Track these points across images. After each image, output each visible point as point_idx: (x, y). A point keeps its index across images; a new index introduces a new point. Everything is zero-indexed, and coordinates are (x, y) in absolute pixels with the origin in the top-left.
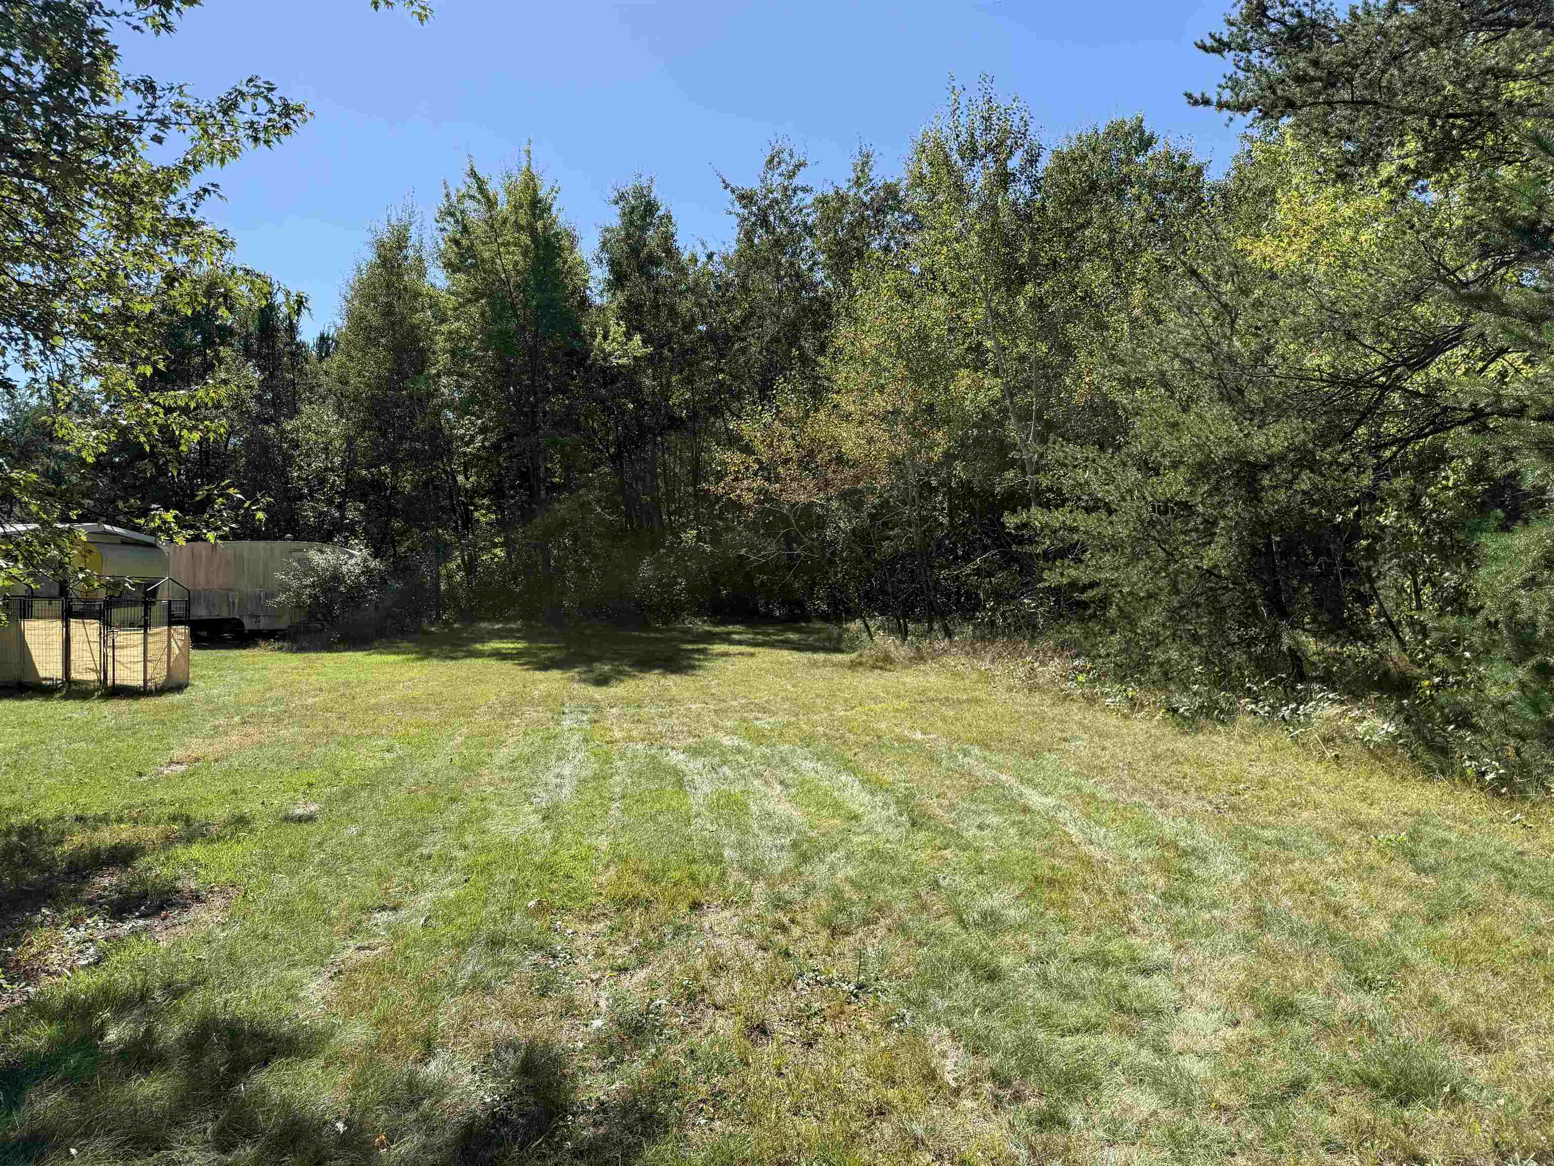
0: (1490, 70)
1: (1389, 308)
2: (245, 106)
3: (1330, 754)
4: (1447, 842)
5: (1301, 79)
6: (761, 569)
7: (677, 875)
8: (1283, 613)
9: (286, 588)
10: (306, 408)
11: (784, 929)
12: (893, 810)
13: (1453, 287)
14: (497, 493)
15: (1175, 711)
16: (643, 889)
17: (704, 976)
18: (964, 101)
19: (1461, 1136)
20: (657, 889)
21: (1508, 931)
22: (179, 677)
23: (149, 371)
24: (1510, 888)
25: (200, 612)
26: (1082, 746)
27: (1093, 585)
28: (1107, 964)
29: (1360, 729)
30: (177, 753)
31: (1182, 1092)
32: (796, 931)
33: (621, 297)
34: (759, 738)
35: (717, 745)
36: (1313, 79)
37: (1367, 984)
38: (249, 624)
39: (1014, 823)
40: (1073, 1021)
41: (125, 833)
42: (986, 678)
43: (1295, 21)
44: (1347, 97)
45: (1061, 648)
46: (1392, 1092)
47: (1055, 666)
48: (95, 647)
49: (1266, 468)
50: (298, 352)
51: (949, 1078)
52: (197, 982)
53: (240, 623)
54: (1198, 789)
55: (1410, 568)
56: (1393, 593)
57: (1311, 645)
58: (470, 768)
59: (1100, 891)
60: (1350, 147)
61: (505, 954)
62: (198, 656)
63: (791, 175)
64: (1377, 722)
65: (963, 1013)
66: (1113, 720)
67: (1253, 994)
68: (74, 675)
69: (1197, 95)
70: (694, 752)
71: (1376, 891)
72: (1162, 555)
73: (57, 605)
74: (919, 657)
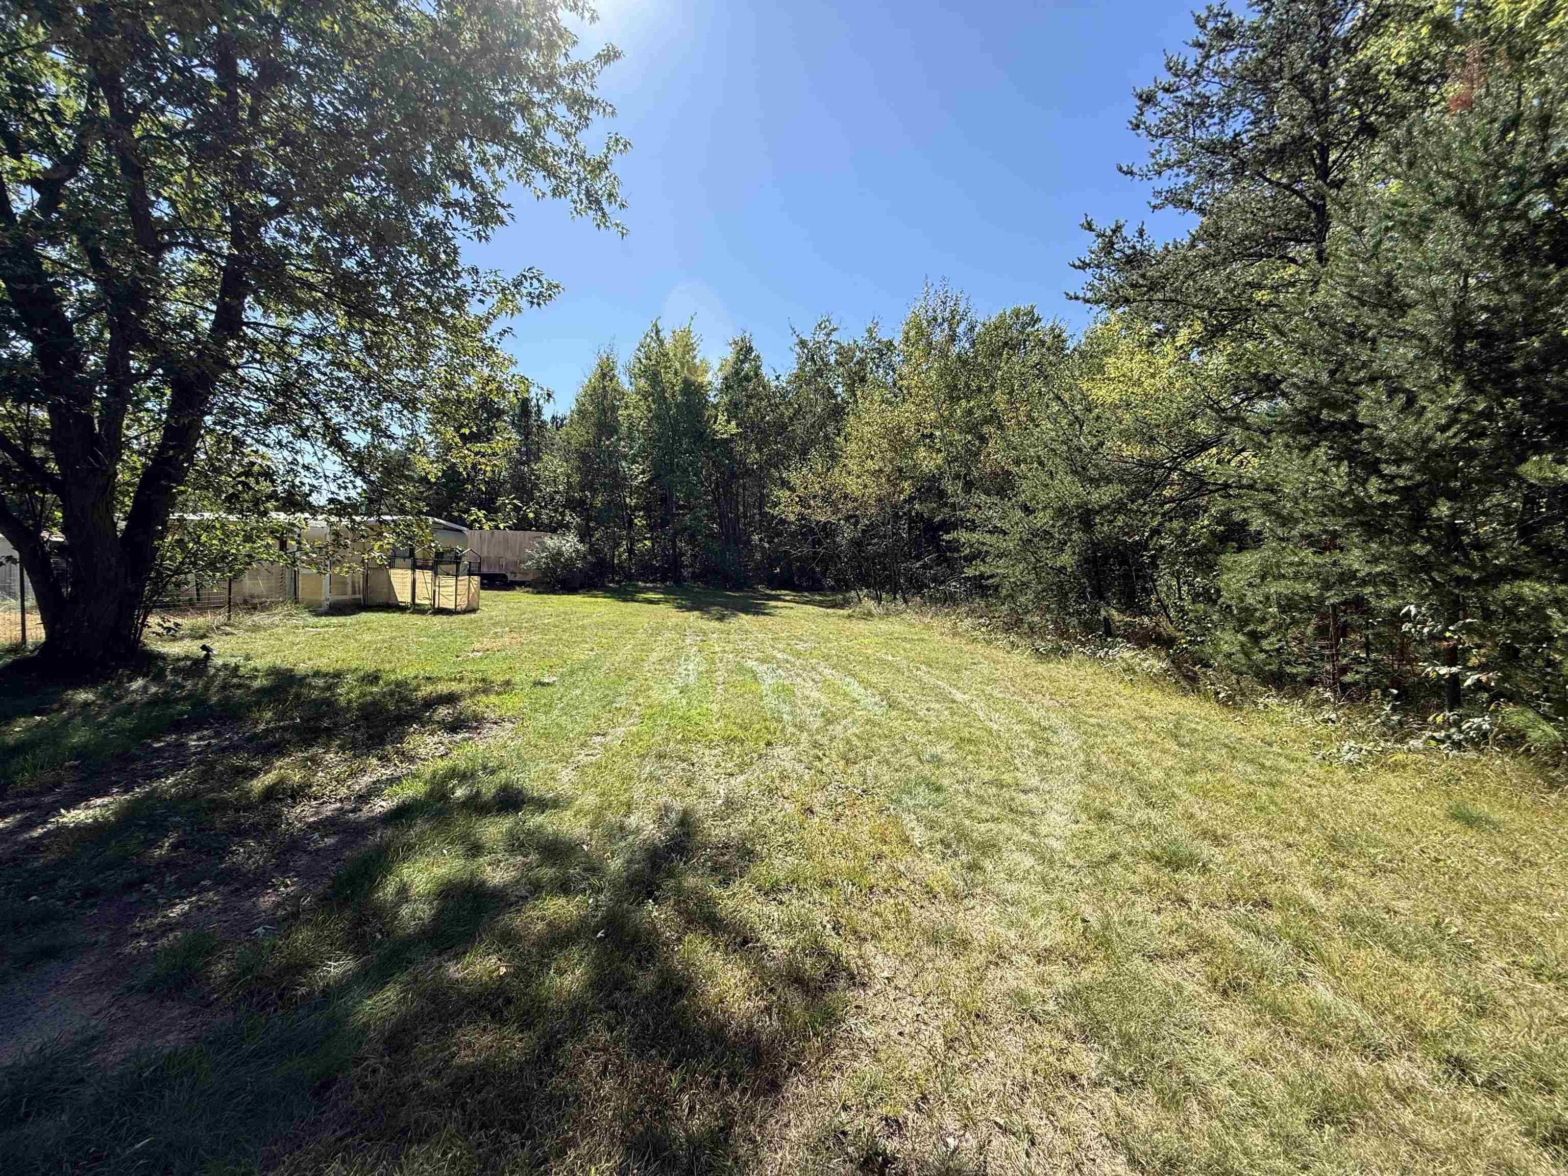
0: (1248, 283)
1: (1176, 423)
2: (527, 284)
3: (1127, 678)
4: (1196, 730)
5: (1134, 286)
6: (798, 559)
7: (758, 727)
8: (1102, 597)
9: (531, 558)
10: (546, 458)
11: (820, 760)
12: (878, 698)
13: (1217, 412)
14: (647, 509)
15: (1037, 650)
16: (741, 734)
17: (777, 781)
18: (932, 292)
19: (1208, 890)
20: (747, 734)
21: (1232, 781)
22: (475, 605)
23: (467, 431)
24: (1234, 758)
25: (485, 570)
26: (985, 668)
27: (992, 576)
28: (1003, 786)
29: (1145, 665)
30: (477, 646)
31: (1048, 856)
32: (826, 761)
33: (726, 399)
34: (798, 655)
35: (774, 657)
36: (1142, 286)
37: (1151, 804)
38: (511, 578)
39: (947, 709)
40: (984, 816)
41: (455, 687)
42: (928, 627)
43: (1131, 251)
44: (1161, 297)
45: (971, 613)
46: (1168, 863)
47: (968, 622)
48: (429, 586)
49: (1098, 513)
50: (542, 425)
51: (917, 841)
52: (501, 767)
53: (505, 576)
54: (1051, 694)
55: (1177, 575)
56: (1165, 589)
57: (1116, 615)
58: (637, 662)
59: (997, 747)
60: (1160, 327)
61: (666, 762)
62: (483, 593)
63: (828, 335)
64: (1154, 662)
65: (923, 808)
66: (1001, 654)
67: (1086, 808)
68: (417, 601)
69: (1072, 294)
70: (763, 661)
71: (1156, 755)
72: (1033, 560)
73: (409, 562)
74: (888, 614)
